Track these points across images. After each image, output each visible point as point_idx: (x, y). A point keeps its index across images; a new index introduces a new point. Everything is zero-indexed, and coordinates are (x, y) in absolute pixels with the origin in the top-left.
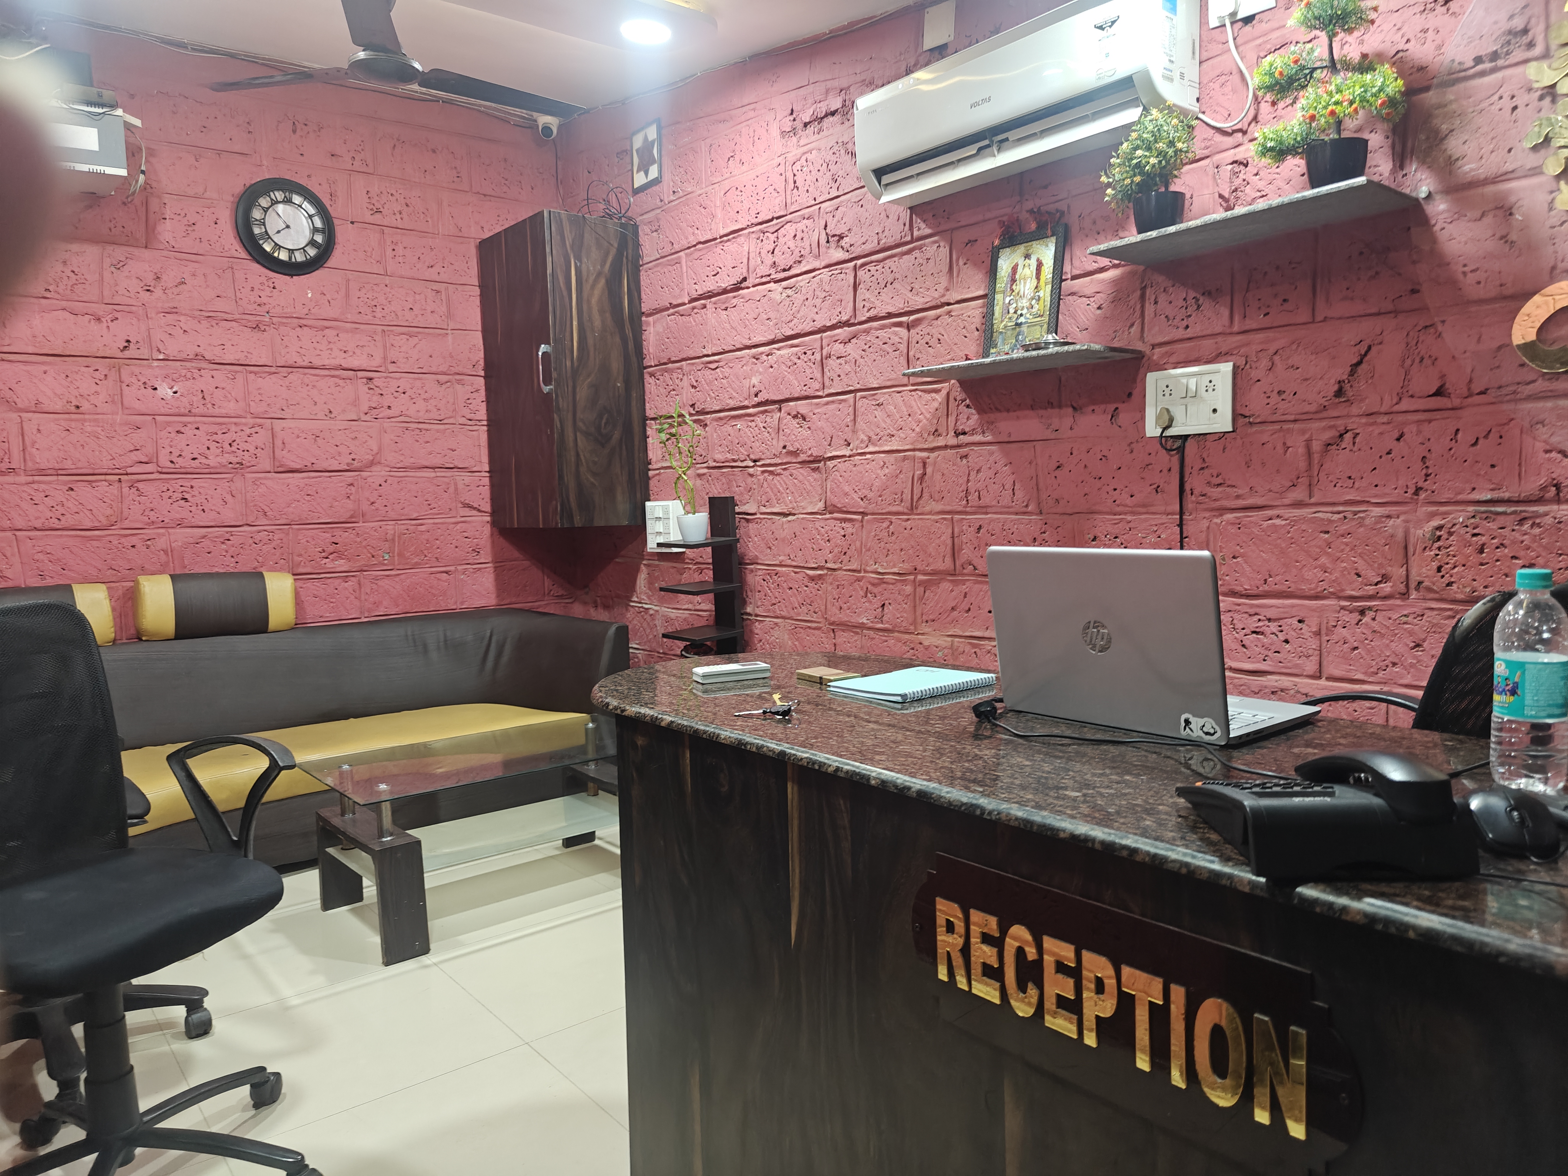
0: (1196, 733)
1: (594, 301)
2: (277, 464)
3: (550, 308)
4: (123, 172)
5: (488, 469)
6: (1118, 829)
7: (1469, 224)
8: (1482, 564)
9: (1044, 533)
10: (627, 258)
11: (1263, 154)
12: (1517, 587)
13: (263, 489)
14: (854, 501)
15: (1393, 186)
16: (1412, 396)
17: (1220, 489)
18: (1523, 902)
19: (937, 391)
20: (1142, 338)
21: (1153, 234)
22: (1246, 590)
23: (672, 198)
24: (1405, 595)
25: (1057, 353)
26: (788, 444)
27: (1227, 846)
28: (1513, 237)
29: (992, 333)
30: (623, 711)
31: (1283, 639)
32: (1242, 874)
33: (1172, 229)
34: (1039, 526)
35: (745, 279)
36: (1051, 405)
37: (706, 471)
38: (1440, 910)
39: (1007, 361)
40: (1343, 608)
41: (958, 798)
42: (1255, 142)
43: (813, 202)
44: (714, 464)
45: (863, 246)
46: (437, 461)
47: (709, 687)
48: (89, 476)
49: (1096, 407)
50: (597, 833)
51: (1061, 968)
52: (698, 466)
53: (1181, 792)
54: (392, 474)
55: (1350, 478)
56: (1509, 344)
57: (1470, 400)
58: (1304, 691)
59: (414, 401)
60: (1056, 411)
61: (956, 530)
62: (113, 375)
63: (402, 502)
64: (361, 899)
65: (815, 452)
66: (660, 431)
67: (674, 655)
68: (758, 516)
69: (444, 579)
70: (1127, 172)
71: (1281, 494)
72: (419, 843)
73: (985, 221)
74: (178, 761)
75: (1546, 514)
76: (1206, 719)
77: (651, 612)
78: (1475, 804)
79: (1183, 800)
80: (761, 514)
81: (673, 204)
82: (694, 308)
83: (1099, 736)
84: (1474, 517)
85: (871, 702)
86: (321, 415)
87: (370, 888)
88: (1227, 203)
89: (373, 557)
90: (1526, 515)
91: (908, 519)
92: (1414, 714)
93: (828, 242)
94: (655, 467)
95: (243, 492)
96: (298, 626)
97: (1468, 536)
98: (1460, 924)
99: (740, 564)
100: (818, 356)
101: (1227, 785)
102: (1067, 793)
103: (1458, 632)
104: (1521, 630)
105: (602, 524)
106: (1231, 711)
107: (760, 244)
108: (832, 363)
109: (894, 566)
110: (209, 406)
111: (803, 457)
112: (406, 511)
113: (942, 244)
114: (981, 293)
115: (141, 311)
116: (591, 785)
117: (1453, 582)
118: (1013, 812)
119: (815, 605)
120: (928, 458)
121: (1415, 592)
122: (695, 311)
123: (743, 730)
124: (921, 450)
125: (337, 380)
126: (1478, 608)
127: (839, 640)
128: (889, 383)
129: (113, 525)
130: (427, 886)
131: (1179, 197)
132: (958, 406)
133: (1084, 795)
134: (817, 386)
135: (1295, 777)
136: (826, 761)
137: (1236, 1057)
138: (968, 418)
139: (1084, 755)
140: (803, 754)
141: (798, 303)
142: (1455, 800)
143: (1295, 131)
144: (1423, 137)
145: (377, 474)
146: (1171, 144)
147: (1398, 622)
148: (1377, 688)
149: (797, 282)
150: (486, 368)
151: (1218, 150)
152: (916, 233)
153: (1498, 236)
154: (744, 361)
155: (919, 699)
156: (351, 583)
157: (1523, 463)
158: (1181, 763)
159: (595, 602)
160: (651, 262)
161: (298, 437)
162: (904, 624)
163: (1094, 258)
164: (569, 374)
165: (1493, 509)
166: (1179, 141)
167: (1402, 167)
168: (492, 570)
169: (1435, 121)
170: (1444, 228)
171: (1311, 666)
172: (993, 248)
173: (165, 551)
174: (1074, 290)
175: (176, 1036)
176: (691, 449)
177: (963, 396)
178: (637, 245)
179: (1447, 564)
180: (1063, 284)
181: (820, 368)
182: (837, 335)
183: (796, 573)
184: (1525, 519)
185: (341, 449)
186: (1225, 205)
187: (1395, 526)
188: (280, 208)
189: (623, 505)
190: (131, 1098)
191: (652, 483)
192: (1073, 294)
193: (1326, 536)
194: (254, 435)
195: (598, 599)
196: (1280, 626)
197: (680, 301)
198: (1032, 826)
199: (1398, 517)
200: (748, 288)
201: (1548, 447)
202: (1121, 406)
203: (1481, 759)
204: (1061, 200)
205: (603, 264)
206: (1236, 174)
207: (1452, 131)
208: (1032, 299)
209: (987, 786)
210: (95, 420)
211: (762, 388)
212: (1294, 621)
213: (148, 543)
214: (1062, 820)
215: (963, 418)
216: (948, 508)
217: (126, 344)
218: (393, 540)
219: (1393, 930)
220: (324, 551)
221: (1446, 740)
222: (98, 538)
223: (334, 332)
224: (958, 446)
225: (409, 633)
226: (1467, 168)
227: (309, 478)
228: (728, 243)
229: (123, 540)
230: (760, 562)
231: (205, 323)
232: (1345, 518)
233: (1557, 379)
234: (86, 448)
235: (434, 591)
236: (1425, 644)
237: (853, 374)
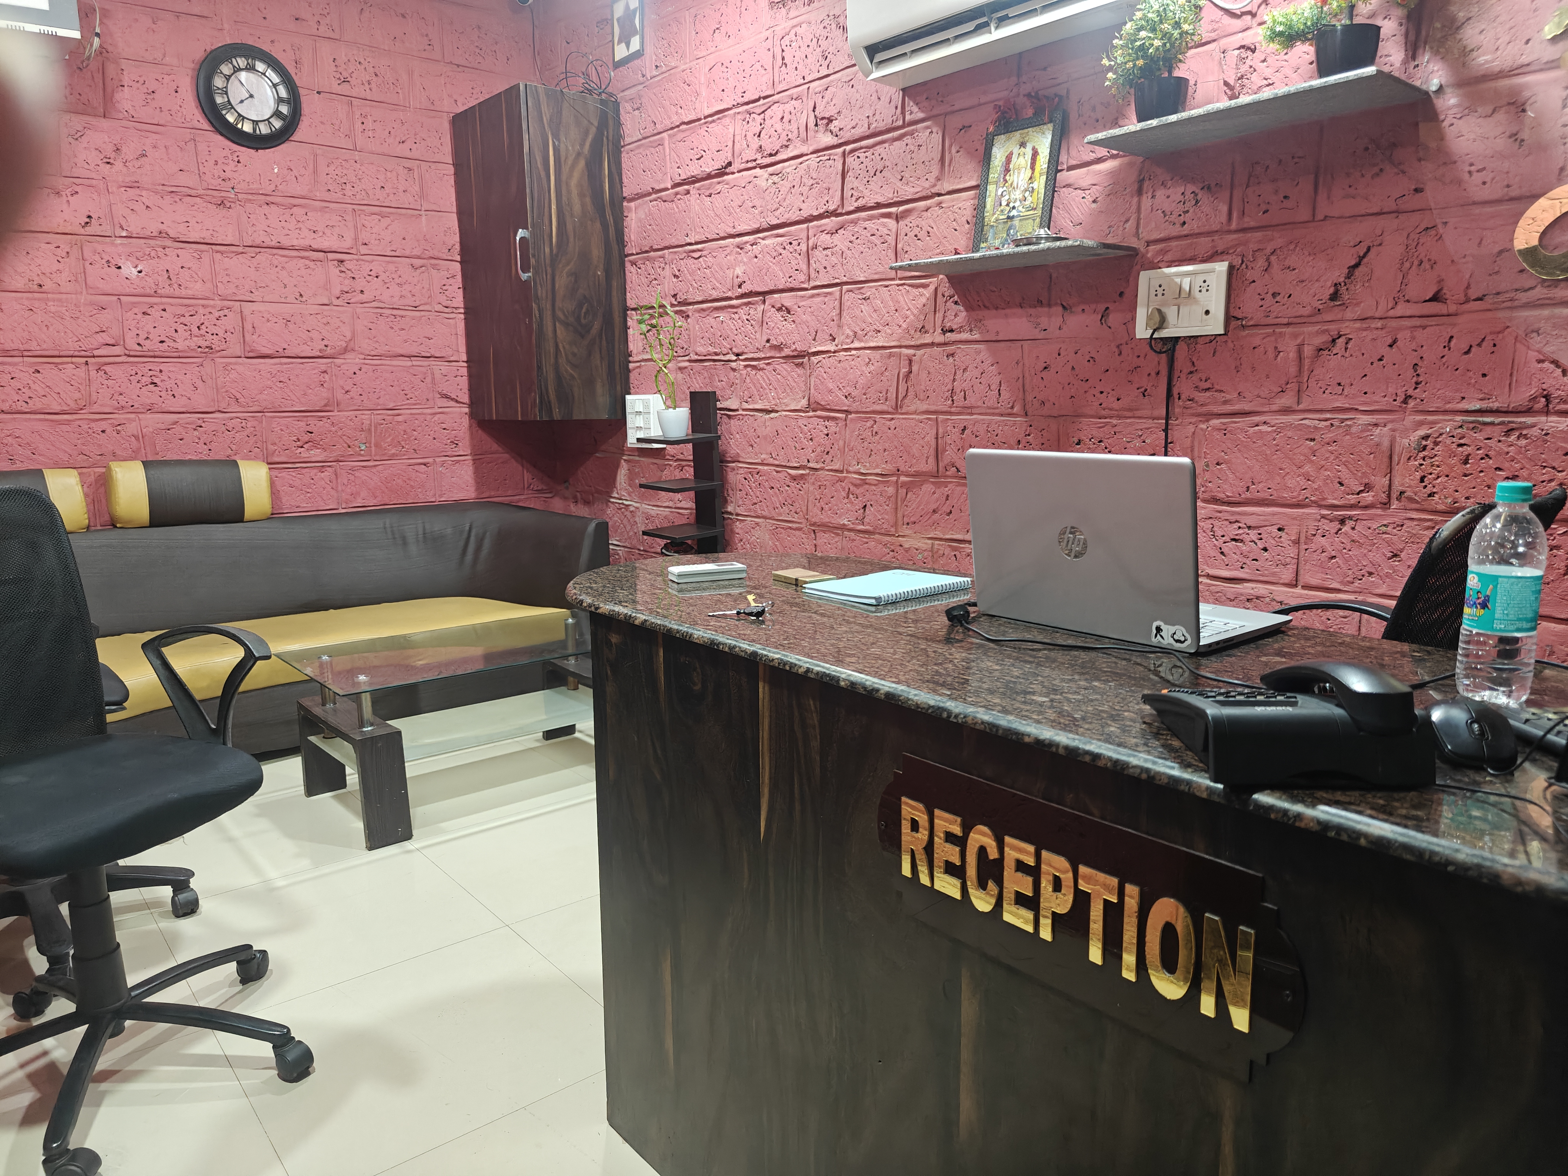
0: (1167, 640)
1: (574, 182)
2: (247, 349)
3: (528, 190)
4: (76, 34)
5: (465, 359)
6: (1083, 735)
7: (1480, 120)
8: (1466, 475)
9: (1029, 435)
10: (607, 138)
11: (1272, 39)
12: (1496, 500)
13: (233, 375)
14: (837, 399)
15: (1403, 77)
16: (1408, 301)
17: (1208, 394)
18: (1476, 813)
19: (925, 286)
20: (1137, 234)
21: (1154, 122)
22: (1228, 497)
23: (655, 73)
24: (1386, 505)
25: (1048, 249)
26: (772, 338)
27: (1188, 752)
28: (1525, 135)
29: (983, 226)
30: (597, 609)
31: (1261, 547)
32: (1200, 780)
33: (1173, 118)
34: (1024, 428)
35: (730, 164)
36: (1040, 303)
37: (687, 364)
38: (1392, 819)
39: (997, 256)
40: (1323, 517)
41: (925, 700)
42: (1263, 26)
43: (802, 81)
44: (696, 357)
45: (853, 131)
46: (414, 350)
47: (684, 586)
48: (55, 357)
49: (1086, 307)
50: (577, 726)
51: (1021, 866)
52: (680, 359)
53: (1146, 699)
54: (367, 362)
55: (1339, 384)
56: (1510, 250)
57: (1466, 307)
58: (1278, 599)
59: (387, 285)
60: (1046, 309)
61: (941, 431)
62: (75, 253)
63: (377, 391)
64: (344, 786)
65: (800, 347)
66: (640, 322)
67: (654, 553)
68: (741, 412)
69: (423, 471)
70: (1129, 55)
71: (1269, 400)
72: (399, 733)
73: (980, 105)
74: (153, 649)
75: (1533, 426)
76: (1177, 627)
77: (632, 509)
78: (1437, 715)
79: (1148, 707)
80: (744, 410)
81: (656, 79)
82: (677, 194)
83: (1070, 642)
84: (1461, 427)
85: (845, 604)
86: (291, 299)
87: (352, 776)
88: (1232, 91)
89: (349, 447)
90: (1514, 425)
91: (893, 419)
92: (1385, 623)
93: (816, 125)
94: (635, 359)
95: (214, 377)
96: (274, 516)
97: (1454, 446)
98: (1412, 833)
99: (722, 462)
100: (804, 247)
101: (1192, 693)
102: (1034, 698)
103: (1435, 544)
104: (1497, 543)
105: (582, 417)
106: (1203, 618)
107: (746, 127)
108: (818, 254)
109: (877, 467)
110: (175, 286)
111: (787, 352)
112: (381, 401)
113: (934, 130)
114: (973, 183)
115: (101, 185)
116: (571, 679)
117: (1434, 493)
118: (979, 716)
119: (796, 505)
120: (915, 355)
121: (1396, 502)
122: (679, 196)
123: (716, 631)
124: (907, 347)
125: (307, 262)
126: (1456, 520)
127: (819, 542)
128: (876, 277)
129: (81, 409)
130: (408, 776)
131: (1182, 83)
132: (946, 302)
133: (1052, 701)
134: (802, 277)
135: (1261, 686)
136: (797, 662)
137: (1184, 956)
138: (956, 315)
139: (1054, 661)
140: (775, 654)
141: (784, 190)
142: (1416, 712)
143: (1306, 15)
144: (1438, 25)
145: (352, 361)
146: (1177, 25)
147: (1377, 531)
148: (1352, 597)
149: (784, 168)
150: (463, 252)
151: (1226, 33)
152: (908, 118)
153: (1508, 134)
154: (728, 250)
155: (894, 602)
156: (328, 474)
157: (1515, 372)
158: (1150, 670)
159: (575, 497)
160: (633, 143)
161: (268, 321)
162: (885, 526)
163: (1091, 147)
164: (548, 261)
165: (1481, 419)
166: (1185, 21)
167: (1414, 58)
168: (471, 462)
169: (1452, 8)
170: (1452, 125)
171: (1287, 575)
172: (987, 135)
173: (137, 438)
174: (1070, 181)
175: (163, 915)
176: (672, 341)
177: (952, 291)
178: (619, 124)
179: (1431, 474)
180: (1058, 175)
181: (806, 259)
182: (824, 225)
183: (777, 472)
184: (1512, 430)
185: (314, 334)
186: (1229, 93)
187: (1381, 435)
188: (243, 76)
189: (602, 398)
190: (118, 974)
191: (632, 376)
192: (1068, 186)
193: (1312, 443)
194: (223, 318)
195: (578, 494)
196: (1260, 534)
197: (662, 186)
198: (997, 730)
199: (1385, 426)
200: (733, 173)
201: (1542, 357)
202: (1111, 306)
203: (1447, 670)
204: (1059, 84)
205: (582, 145)
206: (1243, 59)
207: (1470, 18)
208: (1026, 191)
209: (955, 689)
210: (60, 300)
211: (746, 279)
212: (1274, 529)
213: (119, 428)
214: (1028, 725)
215: (950, 315)
216: (933, 408)
217: (88, 220)
218: (370, 430)
219: (1344, 837)
220: (299, 440)
221: (1414, 651)
222: (68, 423)
223: (303, 211)
224: (945, 344)
225: (388, 525)
226: (1482, 60)
227: (281, 364)
228: (713, 124)
229: (93, 425)
230: (741, 459)
231: (168, 198)
232: (1332, 425)
233: (1556, 287)
234: (51, 329)
235: (412, 483)
236: (1403, 555)
237: (839, 266)
